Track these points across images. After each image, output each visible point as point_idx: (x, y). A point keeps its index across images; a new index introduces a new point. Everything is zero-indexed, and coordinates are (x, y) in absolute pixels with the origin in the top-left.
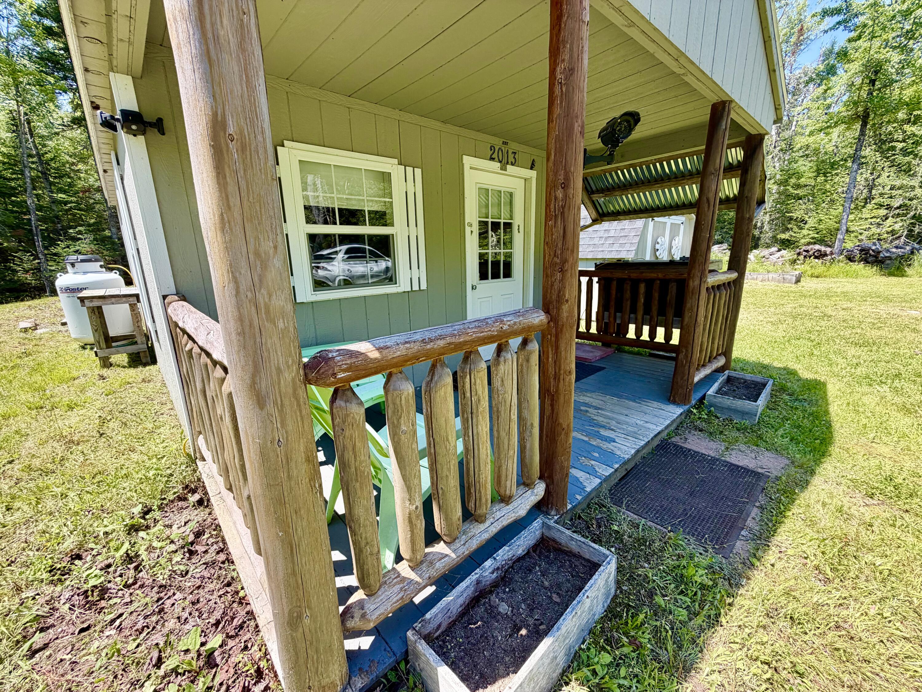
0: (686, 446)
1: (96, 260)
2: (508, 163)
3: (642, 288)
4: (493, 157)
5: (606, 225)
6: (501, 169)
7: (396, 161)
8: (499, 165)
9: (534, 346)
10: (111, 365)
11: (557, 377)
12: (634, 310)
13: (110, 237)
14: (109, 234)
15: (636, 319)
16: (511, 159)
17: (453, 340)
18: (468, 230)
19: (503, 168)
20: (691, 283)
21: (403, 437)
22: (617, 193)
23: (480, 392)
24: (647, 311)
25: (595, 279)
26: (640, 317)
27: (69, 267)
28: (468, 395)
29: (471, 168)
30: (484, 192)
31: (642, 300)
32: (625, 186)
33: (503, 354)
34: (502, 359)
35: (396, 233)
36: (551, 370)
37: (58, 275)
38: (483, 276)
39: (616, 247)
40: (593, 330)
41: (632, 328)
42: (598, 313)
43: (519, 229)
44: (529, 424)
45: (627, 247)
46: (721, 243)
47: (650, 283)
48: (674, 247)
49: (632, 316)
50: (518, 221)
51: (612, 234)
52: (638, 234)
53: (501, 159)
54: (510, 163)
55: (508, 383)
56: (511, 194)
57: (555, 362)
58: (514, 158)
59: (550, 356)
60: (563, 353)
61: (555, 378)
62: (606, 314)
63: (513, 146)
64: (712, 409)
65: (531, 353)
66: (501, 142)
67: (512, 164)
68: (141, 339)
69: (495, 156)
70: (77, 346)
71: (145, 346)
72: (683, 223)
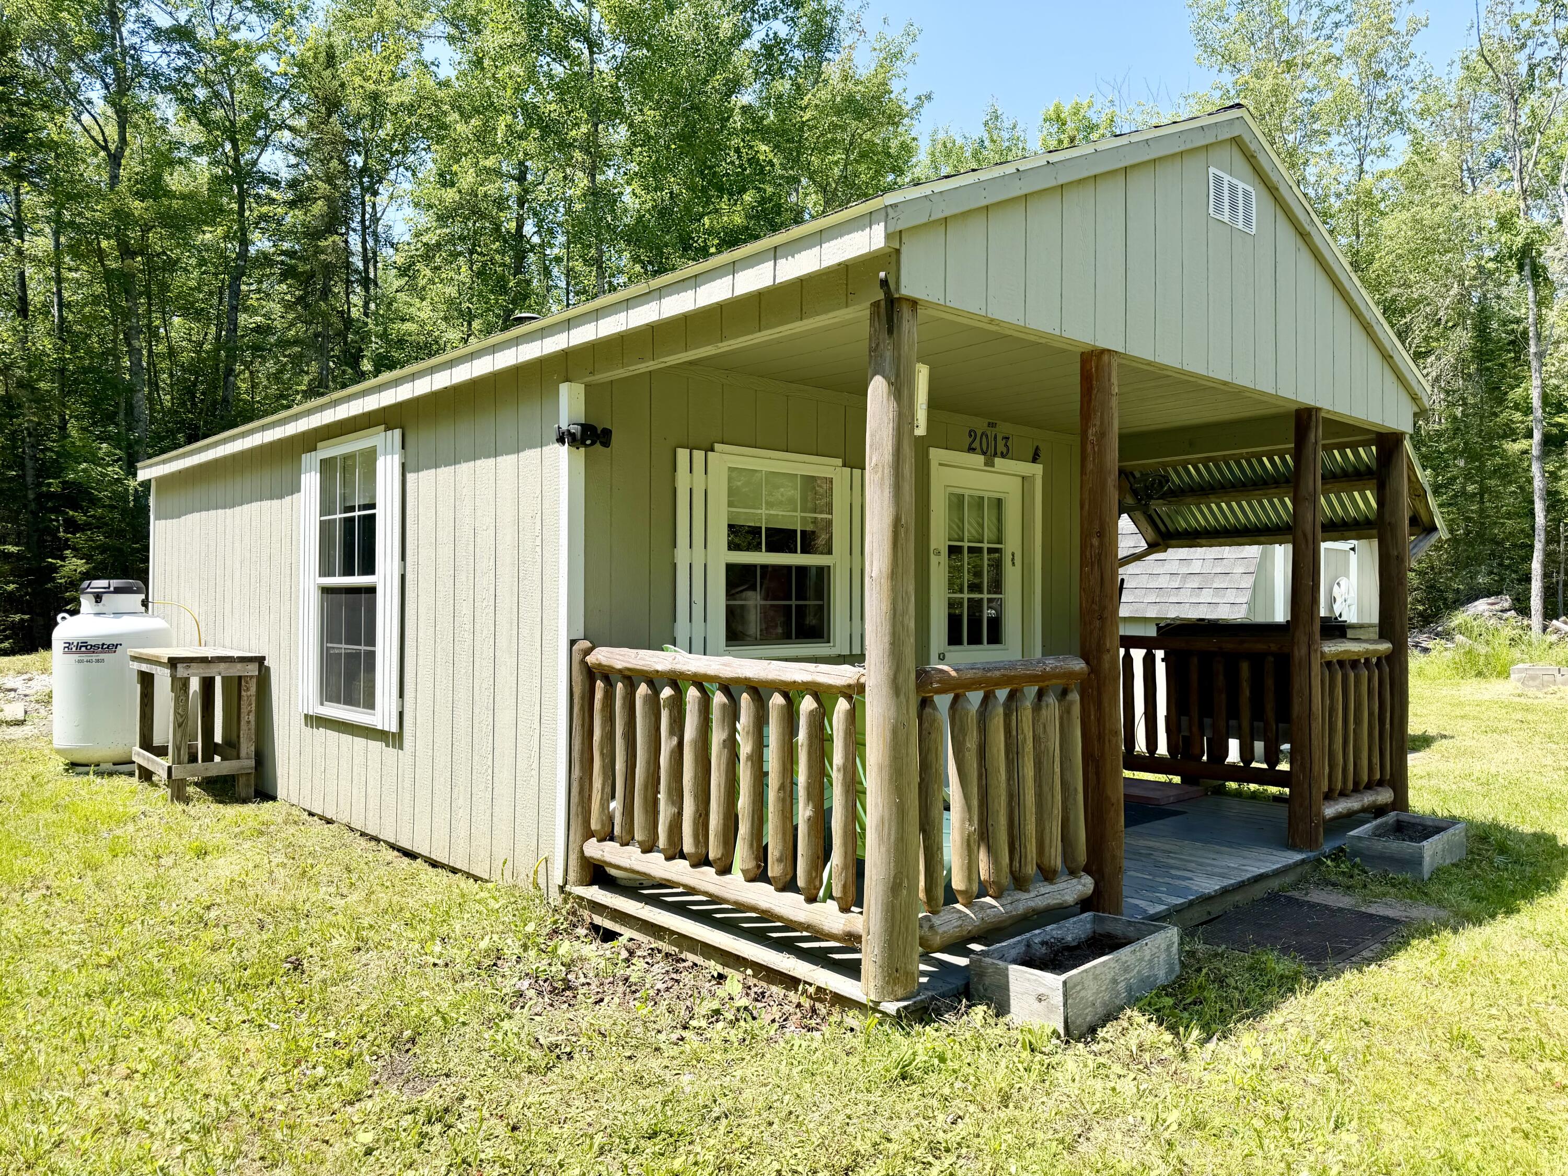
0: (1307, 899)
1: (139, 591)
2: (995, 455)
3: (1245, 668)
4: (973, 446)
5: (1175, 554)
6: (986, 464)
7: (839, 462)
8: (981, 458)
9: (1075, 697)
11: (1101, 737)
12: (1233, 712)
15: (1240, 727)
16: (1001, 447)
17: (1006, 672)
18: (934, 560)
19: (989, 463)
20: (1296, 653)
21: (967, 754)
22: (1189, 500)
23: (1026, 731)
24: (1258, 713)
25: (1159, 654)
26: (1245, 723)
27: (86, 603)
28: (1014, 733)
29: (940, 464)
30: (957, 502)
31: (1247, 693)
32: (1202, 489)
33: (1045, 698)
34: (1043, 704)
35: (835, 565)
36: (1094, 729)
37: (59, 618)
38: (954, 638)
39: (1206, 596)
40: (1162, 749)
41: (1234, 745)
42: (1168, 718)
43: (1013, 559)
44: (1072, 788)
45: (1231, 596)
46: (1498, 593)
47: (1257, 660)
48: (1339, 600)
49: (1233, 723)
50: (1012, 544)
51: (1196, 567)
52: (1251, 570)
53: (985, 449)
54: (999, 452)
55: (1050, 729)
56: (999, 501)
57: (1099, 720)
58: (1006, 445)
59: (1093, 713)
60: (1107, 710)
61: (1099, 740)
62: (1184, 720)
63: (1004, 428)
64: (1358, 860)
65: (1071, 703)
66: (986, 425)
67: (1003, 456)
68: (247, 747)
69: (976, 444)
70: (61, 767)
71: (252, 763)
72: (1353, 549)
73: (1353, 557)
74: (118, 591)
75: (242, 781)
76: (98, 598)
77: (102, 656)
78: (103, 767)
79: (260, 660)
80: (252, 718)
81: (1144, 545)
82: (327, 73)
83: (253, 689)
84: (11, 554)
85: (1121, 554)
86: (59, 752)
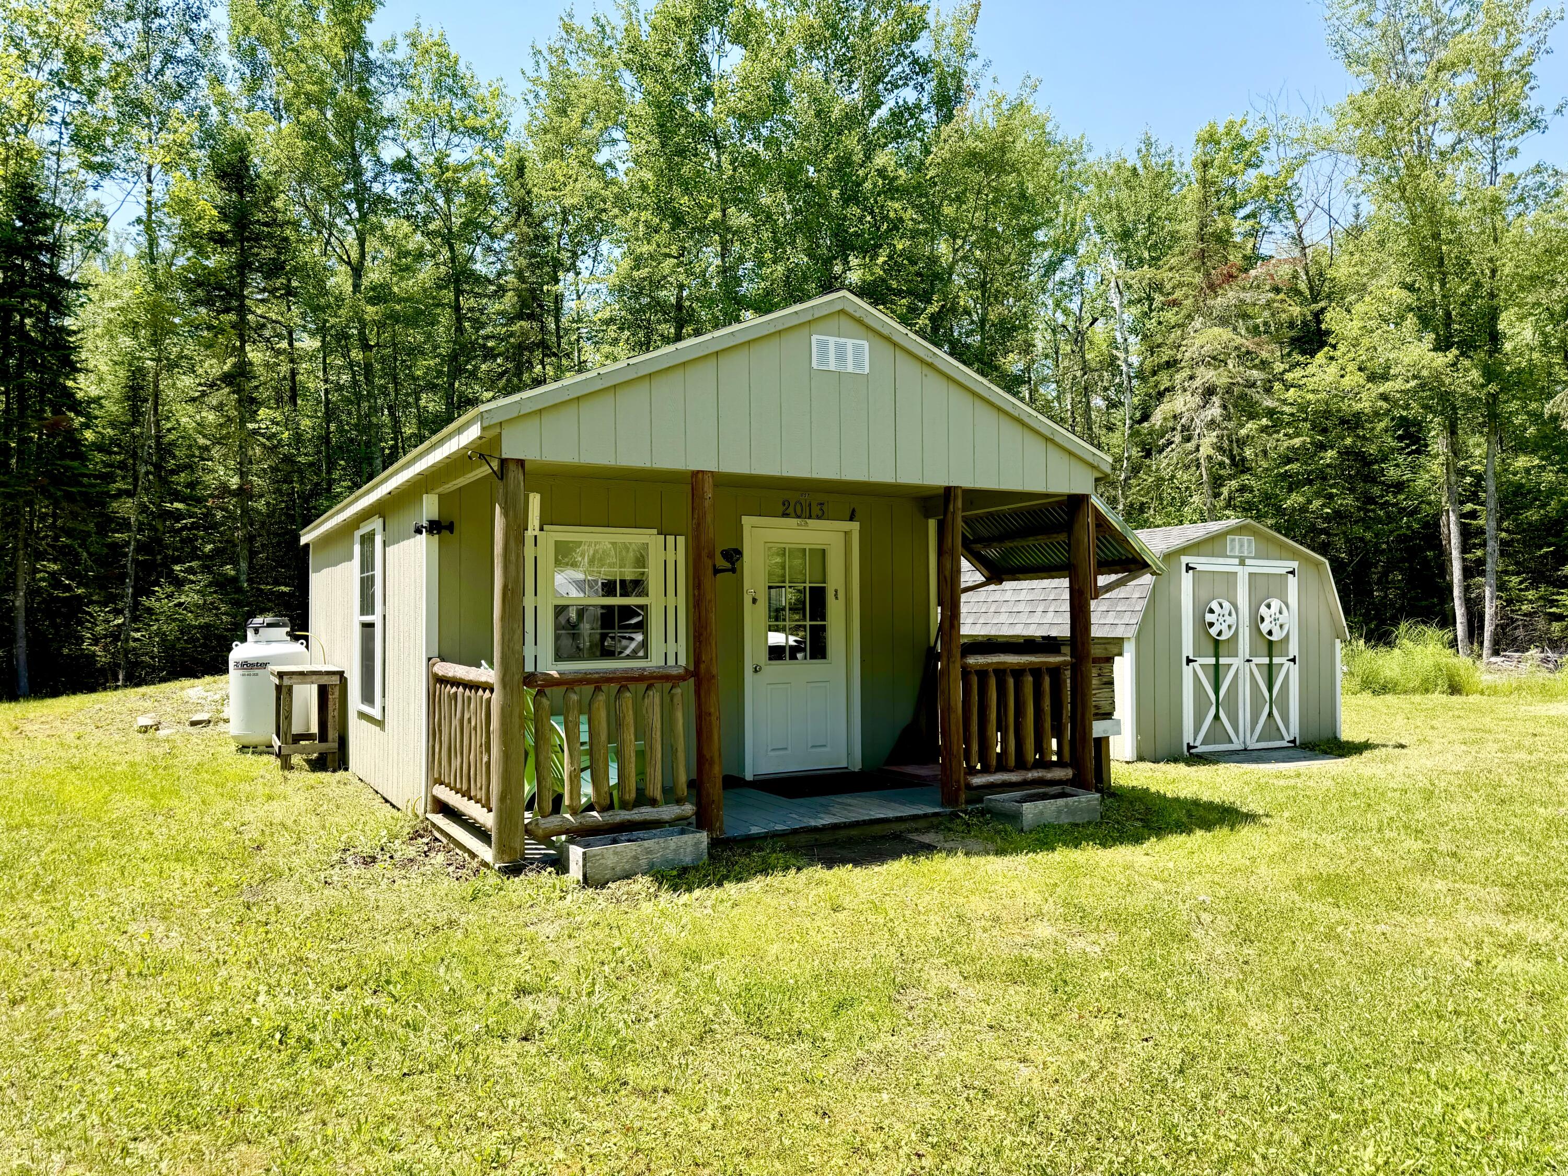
1: (284, 625)
2: (810, 517)
4: (787, 512)
6: (801, 525)
7: (655, 531)
8: (796, 521)
9: (676, 691)
10: (293, 768)
13: (235, 580)
14: (233, 573)
16: (816, 512)
19: (805, 524)
27: (250, 634)
29: (754, 528)
30: (778, 553)
33: (648, 691)
34: (646, 695)
35: (650, 603)
37: (234, 644)
43: (836, 594)
48: (1268, 620)
50: (834, 582)
53: (799, 514)
54: (813, 515)
56: (822, 551)
57: (699, 706)
58: (821, 510)
63: (818, 497)
66: (799, 495)
67: (818, 518)
68: (332, 734)
69: (791, 510)
70: (234, 748)
71: (336, 745)
72: (1292, 573)
73: (1292, 581)
74: (269, 625)
75: (329, 758)
76: (256, 631)
77: (256, 671)
78: (260, 749)
79: (341, 674)
80: (336, 713)
81: (982, 579)
82: (517, 183)
83: (337, 694)
84: (284, 593)
85: (963, 586)
86: (233, 737)
